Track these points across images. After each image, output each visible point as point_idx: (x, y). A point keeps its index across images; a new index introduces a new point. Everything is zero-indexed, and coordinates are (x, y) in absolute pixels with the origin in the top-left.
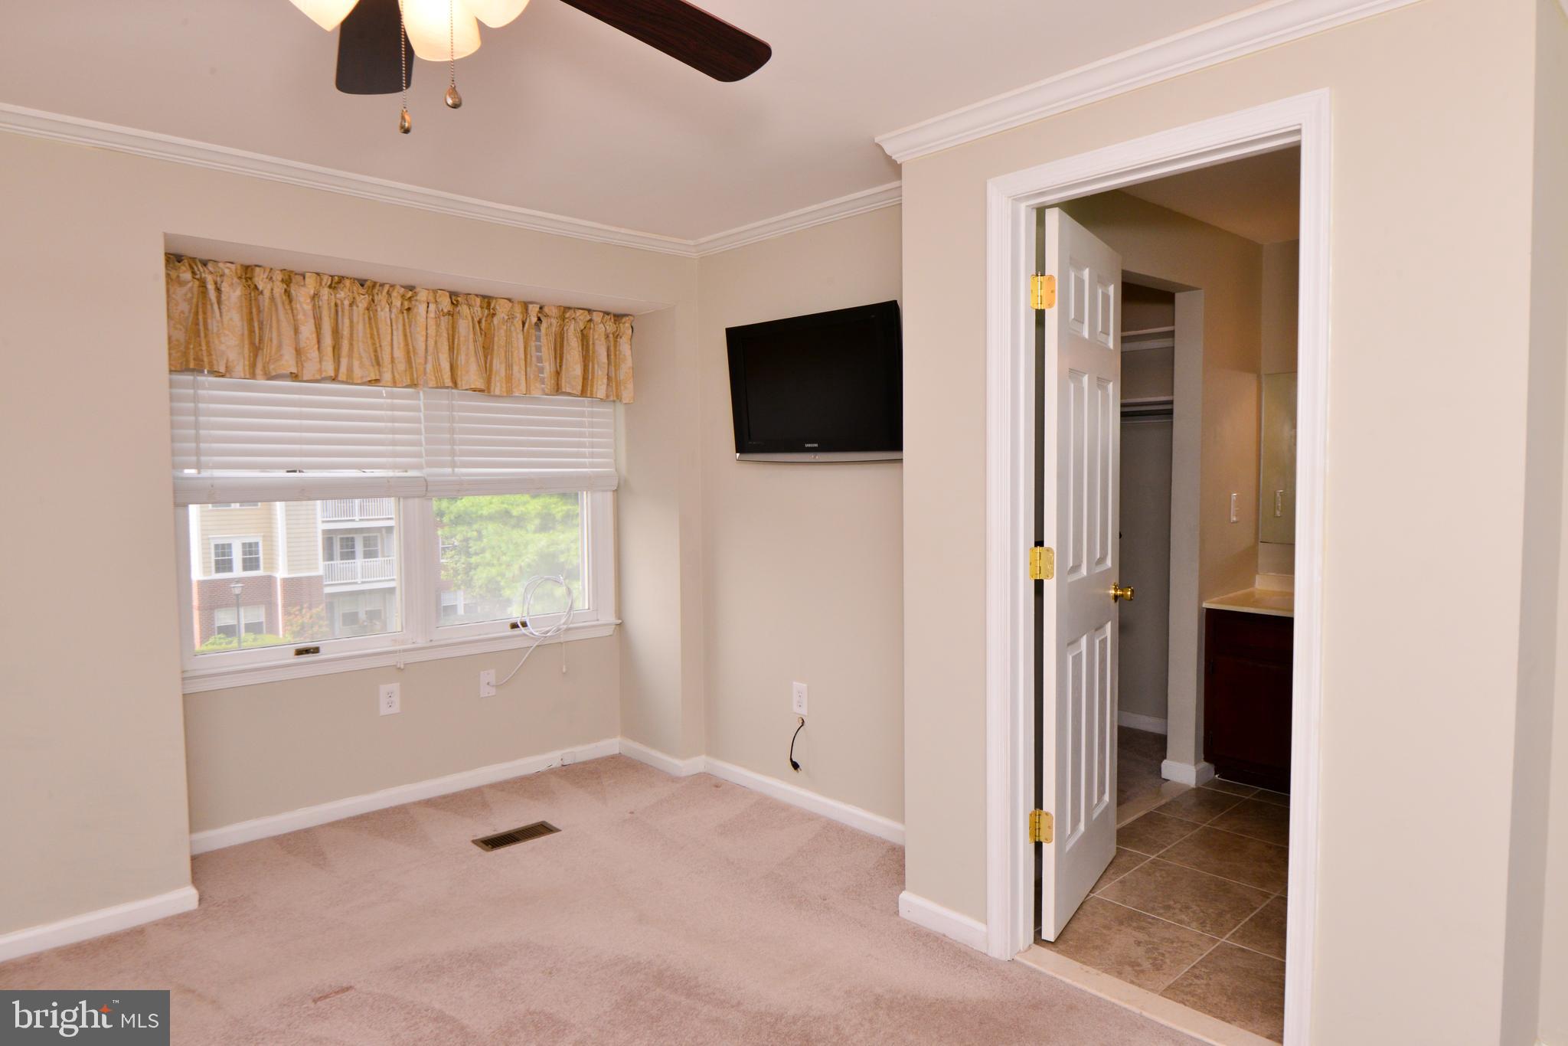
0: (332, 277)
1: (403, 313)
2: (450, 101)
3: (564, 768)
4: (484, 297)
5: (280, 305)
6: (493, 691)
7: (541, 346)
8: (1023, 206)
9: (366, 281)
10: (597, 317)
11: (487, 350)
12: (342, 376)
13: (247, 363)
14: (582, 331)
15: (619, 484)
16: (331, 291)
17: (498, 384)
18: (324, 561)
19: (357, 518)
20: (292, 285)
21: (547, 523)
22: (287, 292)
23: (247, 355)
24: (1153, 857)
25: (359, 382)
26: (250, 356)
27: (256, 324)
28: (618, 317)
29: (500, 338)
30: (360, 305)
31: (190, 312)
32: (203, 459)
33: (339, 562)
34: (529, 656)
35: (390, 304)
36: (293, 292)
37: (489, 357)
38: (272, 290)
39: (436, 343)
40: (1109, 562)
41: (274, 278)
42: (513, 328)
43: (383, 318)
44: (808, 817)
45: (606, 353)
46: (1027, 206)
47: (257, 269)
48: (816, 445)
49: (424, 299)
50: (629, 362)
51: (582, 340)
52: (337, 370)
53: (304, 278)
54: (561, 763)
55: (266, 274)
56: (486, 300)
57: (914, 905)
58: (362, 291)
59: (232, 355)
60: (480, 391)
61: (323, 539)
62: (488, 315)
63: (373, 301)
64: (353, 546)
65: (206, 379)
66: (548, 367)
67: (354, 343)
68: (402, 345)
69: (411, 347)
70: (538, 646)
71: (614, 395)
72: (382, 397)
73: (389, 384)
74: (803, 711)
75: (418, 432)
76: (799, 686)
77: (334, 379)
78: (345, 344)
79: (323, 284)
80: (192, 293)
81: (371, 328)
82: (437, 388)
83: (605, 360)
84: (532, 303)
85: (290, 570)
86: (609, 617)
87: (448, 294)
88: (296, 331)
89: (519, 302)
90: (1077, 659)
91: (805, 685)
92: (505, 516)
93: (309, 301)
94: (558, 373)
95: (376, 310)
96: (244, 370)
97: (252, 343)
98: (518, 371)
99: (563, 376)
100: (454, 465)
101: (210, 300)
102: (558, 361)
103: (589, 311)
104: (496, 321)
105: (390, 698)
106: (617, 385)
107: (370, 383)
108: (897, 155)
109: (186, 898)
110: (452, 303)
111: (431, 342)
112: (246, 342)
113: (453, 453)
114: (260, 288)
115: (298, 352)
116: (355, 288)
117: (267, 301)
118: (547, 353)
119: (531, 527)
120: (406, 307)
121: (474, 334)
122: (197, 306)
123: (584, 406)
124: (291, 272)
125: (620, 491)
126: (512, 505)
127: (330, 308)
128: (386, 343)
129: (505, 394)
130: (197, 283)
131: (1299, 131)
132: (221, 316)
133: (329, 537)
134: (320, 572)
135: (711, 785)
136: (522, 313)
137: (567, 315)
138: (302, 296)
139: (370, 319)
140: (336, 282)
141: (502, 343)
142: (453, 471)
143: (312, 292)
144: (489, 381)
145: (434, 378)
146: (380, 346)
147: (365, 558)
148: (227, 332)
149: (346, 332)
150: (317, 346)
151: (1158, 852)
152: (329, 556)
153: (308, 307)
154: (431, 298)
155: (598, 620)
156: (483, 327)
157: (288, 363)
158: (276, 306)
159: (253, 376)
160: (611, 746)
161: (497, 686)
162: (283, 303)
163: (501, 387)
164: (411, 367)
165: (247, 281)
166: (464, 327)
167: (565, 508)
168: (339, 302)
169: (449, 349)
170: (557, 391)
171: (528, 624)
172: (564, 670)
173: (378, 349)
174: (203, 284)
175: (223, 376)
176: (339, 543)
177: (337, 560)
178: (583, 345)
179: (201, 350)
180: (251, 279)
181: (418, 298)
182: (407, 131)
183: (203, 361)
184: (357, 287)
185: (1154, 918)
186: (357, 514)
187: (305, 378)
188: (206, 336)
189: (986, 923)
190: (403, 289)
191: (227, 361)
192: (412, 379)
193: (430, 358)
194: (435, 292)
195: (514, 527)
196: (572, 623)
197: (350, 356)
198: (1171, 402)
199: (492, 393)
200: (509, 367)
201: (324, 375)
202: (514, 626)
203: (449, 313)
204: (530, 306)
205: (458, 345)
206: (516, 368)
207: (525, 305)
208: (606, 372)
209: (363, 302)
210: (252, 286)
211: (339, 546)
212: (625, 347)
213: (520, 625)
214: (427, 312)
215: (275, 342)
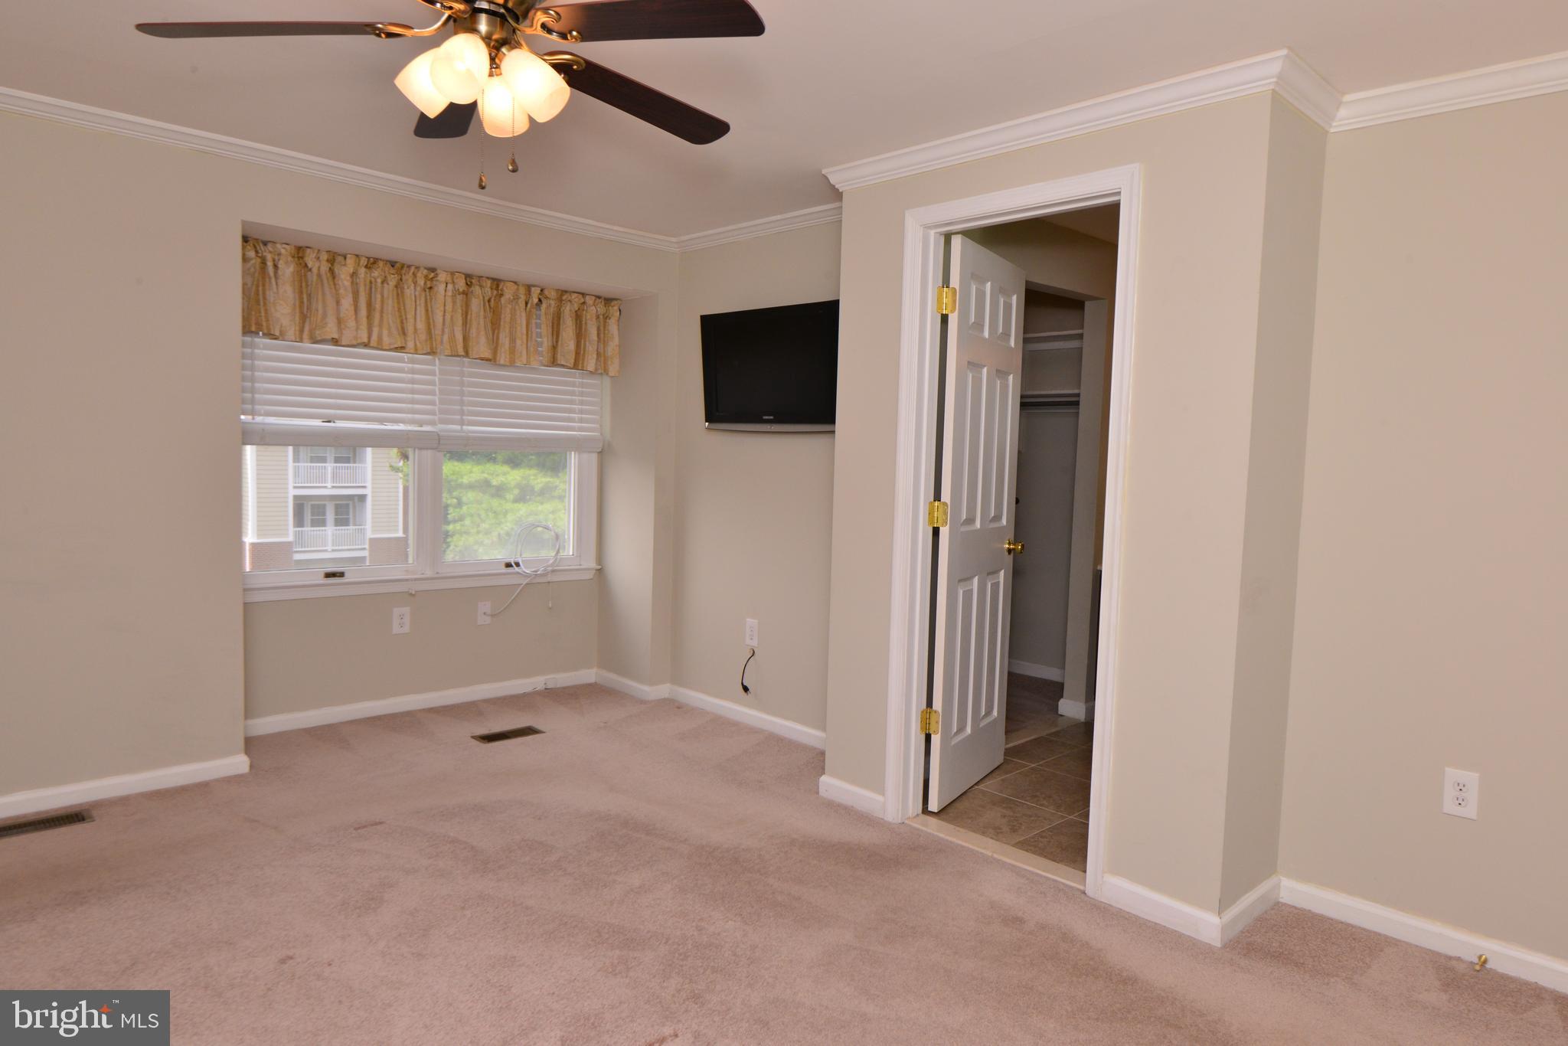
0: (369, 258)
1: (425, 291)
2: (510, 168)
3: (548, 691)
4: (494, 279)
5: (325, 281)
6: (488, 620)
7: (540, 324)
8: (932, 232)
9: (396, 262)
10: (590, 300)
11: (495, 325)
12: (373, 343)
13: (297, 328)
14: (576, 312)
15: (603, 446)
16: (367, 271)
17: (503, 355)
18: (294, 527)
19: (329, 485)
20: (335, 264)
21: (525, 494)
22: (331, 270)
23: (297, 322)
24: (1033, 765)
25: (387, 348)
26: (299, 323)
27: (305, 296)
28: (608, 301)
29: (506, 315)
30: (391, 283)
31: (253, 284)
32: (257, 407)
33: (310, 529)
34: (521, 591)
35: (415, 283)
36: (336, 270)
37: (496, 331)
38: (319, 267)
39: (452, 317)
40: (1004, 522)
41: (321, 258)
42: (517, 307)
43: (409, 295)
44: (753, 731)
45: (596, 332)
46: (937, 233)
47: (308, 250)
48: (772, 417)
49: (443, 279)
50: (616, 340)
51: (576, 320)
52: (369, 337)
53: (345, 258)
54: (544, 687)
55: (315, 255)
56: (495, 283)
57: (831, 785)
58: (393, 271)
59: (285, 321)
60: (487, 360)
61: (294, 504)
62: (497, 295)
63: (401, 280)
64: (324, 514)
65: (261, 341)
66: (546, 342)
67: (384, 315)
68: (423, 318)
69: (431, 321)
70: (527, 584)
71: (602, 370)
72: (405, 362)
73: (412, 351)
74: (754, 643)
75: (433, 393)
76: (751, 622)
77: (366, 345)
78: (377, 315)
79: (361, 264)
80: (255, 268)
81: (399, 303)
82: (452, 356)
83: (596, 338)
84: (534, 286)
85: (259, 536)
86: (592, 564)
87: (463, 276)
88: (338, 303)
89: (523, 285)
90: (968, 595)
91: (756, 621)
92: (484, 486)
93: (348, 278)
94: (554, 348)
95: (403, 288)
96: (295, 334)
97: (302, 312)
98: (519, 343)
99: (559, 351)
100: (462, 423)
101: (269, 275)
102: (555, 337)
103: (583, 295)
104: (503, 300)
105: (401, 621)
106: (605, 360)
107: (396, 349)
108: (840, 185)
109: (239, 763)
110: (467, 284)
111: (448, 316)
112: (298, 310)
113: (462, 413)
114: (310, 266)
115: (340, 322)
116: (387, 269)
117: (315, 278)
118: (545, 330)
119: (510, 496)
120: (429, 286)
121: (485, 311)
122: (258, 280)
123: (576, 378)
124: (335, 253)
125: (604, 454)
126: (492, 474)
127: (365, 285)
128: (410, 316)
129: (508, 364)
130: (259, 260)
131: (1119, 193)
132: (277, 289)
133: (300, 504)
134: (291, 538)
135: (674, 707)
136: (525, 294)
137: (564, 298)
138: (344, 273)
139: (398, 295)
140: (372, 263)
141: (508, 319)
142: (462, 428)
143: (352, 271)
144: (495, 352)
145: (449, 347)
146: (406, 319)
147: (336, 525)
148: (281, 302)
149: (378, 306)
150: (354, 317)
151: (1038, 762)
152: (299, 521)
153: (347, 284)
154: (449, 279)
155: (580, 565)
156: (492, 306)
157: (331, 330)
158: (322, 281)
159: (301, 341)
160: (588, 675)
161: (493, 616)
162: (328, 279)
163: (506, 357)
164: (431, 338)
165: (299, 260)
166: (476, 304)
167: (544, 480)
168: (373, 280)
169: (463, 324)
170: (553, 363)
171: (521, 563)
172: (550, 605)
173: (405, 321)
174: (264, 262)
175: (276, 339)
176: (309, 511)
177: (307, 527)
178: (577, 323)
179: (261, 316)
180: (302, 258)
181: (438, 278)
182: (483, 188)
183: (262, 325)
184: (388, 268)
185: (1020, 802)
186: (329, 481)
187: (343, 344)
188: (265, 304)
189: (883, 795)
190: (426, 271)
191: (281, 326)
192: (431, 348)
193: (446, 330)
194: (452, 274)
195: (493, 496)
196: (557, 566)
197: (380, 326)
198: (1078, 395)
199: (498, 363)
200: (513, 340)
201: (359, 341)
202: (508, 565)
203: (464, 293)
204: (533, 289)
205: (471, 320)
206: (518, 342)
207: (529, 288)
208: (596, 348)
209: (393, 281)
210: (303, 264)
211: (309, 514)
212: (613, 327)
213: (513, 564)
214: (446, 291)
215: (320, 312)
